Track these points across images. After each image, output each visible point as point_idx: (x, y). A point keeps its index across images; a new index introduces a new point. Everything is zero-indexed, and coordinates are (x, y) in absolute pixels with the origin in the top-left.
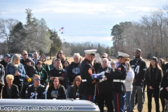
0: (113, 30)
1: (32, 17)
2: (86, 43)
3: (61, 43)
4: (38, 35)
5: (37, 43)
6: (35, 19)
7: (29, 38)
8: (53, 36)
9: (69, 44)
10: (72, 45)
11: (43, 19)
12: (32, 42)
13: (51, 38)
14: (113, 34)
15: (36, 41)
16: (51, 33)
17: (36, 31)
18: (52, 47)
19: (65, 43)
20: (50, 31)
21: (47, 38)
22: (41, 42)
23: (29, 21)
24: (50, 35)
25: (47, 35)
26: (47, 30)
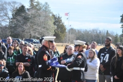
2: (93, 30)
3: (65, 29)
4: (42, 19)
5: (39, 28)
6: (38, 3)
7: (31, 23)
8: (57, 21)
9: (75, 30)
10: (79, 32)
11: (46, 3)
12: (35, 27)
13: (54, 24)
14: (122, 21)
15: (39, 26)
16: (55, 18)
17: (40, 16)
18: (56, 33)
19: (72, 29)
20: (54, 16)
21: (51, 23)
22: (44, 28)
23: (32, 5)
24: (53, 21)
25: (51, 20)
26: (51, 15)
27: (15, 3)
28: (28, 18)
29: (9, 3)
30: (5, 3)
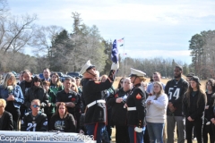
0: (192, 42)
1: (81, 23)
2: (155, 59)
4: (89, 47)
6: (84, 26)
7: (76, 51)
9: (132, 60)
10: (137, 62)
11: (95, 26)
12: (80, 57)
13: (106, 52)
14: (191, 47)
15: (86, 56)
16: (106, 45)
17: (87, 43)
18: (107, 64)
19: (128, 59)
20: (104, 42)
21: (101, 52)
23: (76, 29)
24: (104, 48)
25: (101, 47)
26: (101, 41)
27: (54, 27)
28: (72, 46)
29: (48, 29)
30: (43, 28)
